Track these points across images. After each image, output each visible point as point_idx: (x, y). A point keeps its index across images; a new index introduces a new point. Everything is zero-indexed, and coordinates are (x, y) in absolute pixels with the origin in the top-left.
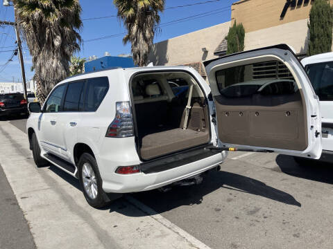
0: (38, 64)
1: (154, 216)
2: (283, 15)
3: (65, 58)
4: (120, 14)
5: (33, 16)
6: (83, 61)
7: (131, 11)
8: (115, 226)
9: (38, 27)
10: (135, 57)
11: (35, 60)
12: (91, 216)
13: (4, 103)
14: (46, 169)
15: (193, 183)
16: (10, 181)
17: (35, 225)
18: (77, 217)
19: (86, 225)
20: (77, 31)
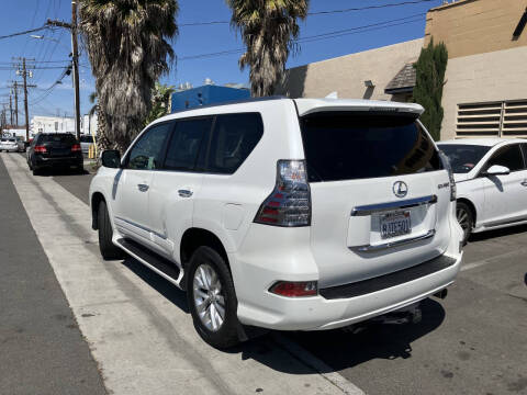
0: (103, 91)
1: (327, 375)
2: (517, 33)
3: (146, 83)
4: (236, 19)
5: (103, 14)
6: (170, 91)
7: (255, 16)
8: (258, 390)
9: (109, 32)
10: (255, 89)
11: (100, 83)
12: (209, 364)
13: (45, 147)
14: (118, 263)
15: (405, 320)
16: (61, 280)
17: (112, 373)
18: (184, 363)
19: (204, 381)
20: (169, 42)
